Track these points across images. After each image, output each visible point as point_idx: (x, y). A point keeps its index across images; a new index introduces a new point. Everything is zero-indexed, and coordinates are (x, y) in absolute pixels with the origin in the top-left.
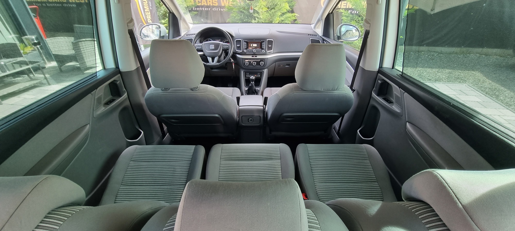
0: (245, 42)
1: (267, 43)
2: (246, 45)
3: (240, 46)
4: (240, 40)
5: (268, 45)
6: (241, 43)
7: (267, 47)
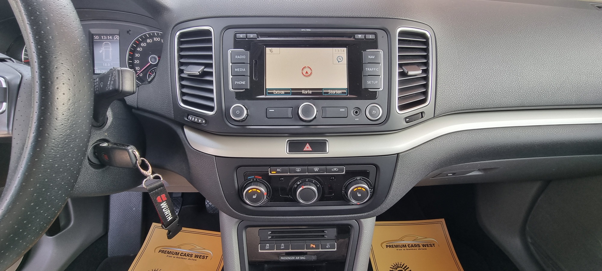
0: (238, 44)
1: (396, 54)
2: (245, 69)
3: (204, 74)
4: (208, 33)
5: (400, 65)
6: (210, 49)
7: (401, 82)
